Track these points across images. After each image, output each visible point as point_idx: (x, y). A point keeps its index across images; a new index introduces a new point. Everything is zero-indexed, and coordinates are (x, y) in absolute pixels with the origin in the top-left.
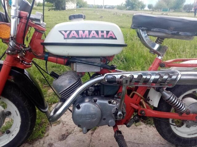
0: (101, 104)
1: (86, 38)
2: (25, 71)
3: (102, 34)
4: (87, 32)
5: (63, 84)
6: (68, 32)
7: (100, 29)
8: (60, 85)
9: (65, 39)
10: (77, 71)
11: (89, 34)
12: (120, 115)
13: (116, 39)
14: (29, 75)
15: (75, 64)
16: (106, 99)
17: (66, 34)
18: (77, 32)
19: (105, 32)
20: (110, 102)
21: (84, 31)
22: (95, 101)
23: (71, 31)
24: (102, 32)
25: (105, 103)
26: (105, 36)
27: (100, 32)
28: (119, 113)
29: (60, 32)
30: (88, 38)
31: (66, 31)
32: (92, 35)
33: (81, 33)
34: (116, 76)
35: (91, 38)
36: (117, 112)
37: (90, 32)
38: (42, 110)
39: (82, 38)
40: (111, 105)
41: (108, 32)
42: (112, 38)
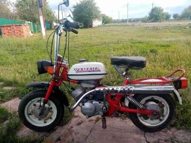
0: (95, 103)
1: (86, 72)
2: (59, 87)
3: (93, 69)
4: (86, 69)
5: (77, 93)
6: (78, 70)
7: (92, 67)
8: (75, 94)
9: (76, 72)
10: (83, 87)
11: (87, 70)
12: (104, 109)
13: (100, 71)
14: (61, 89)
15: (82, 83)
16: (98, 101)
17: (77, 70)
18: (82, 69)
19: (95, 68)
20: (100, 103)
21: (85, 69)
22: (92, 102)
23: (79, 69)
24: (93, 68)
25: (97, 103)
26: (95, 70)
27: (92, 69)
28: (104, 108)
29: (74, 69)
30: (87, 72)
31: (77, 69)
32: (88, 70)
33: (83, 69)
34: (101, 89)
35: (88, 72)
36: (103, 108)
37: (87, 69)
38: (67, 107)
39: (84, 72)
40: (100, 104)
41: (96, 68)
42: (98, 71)
